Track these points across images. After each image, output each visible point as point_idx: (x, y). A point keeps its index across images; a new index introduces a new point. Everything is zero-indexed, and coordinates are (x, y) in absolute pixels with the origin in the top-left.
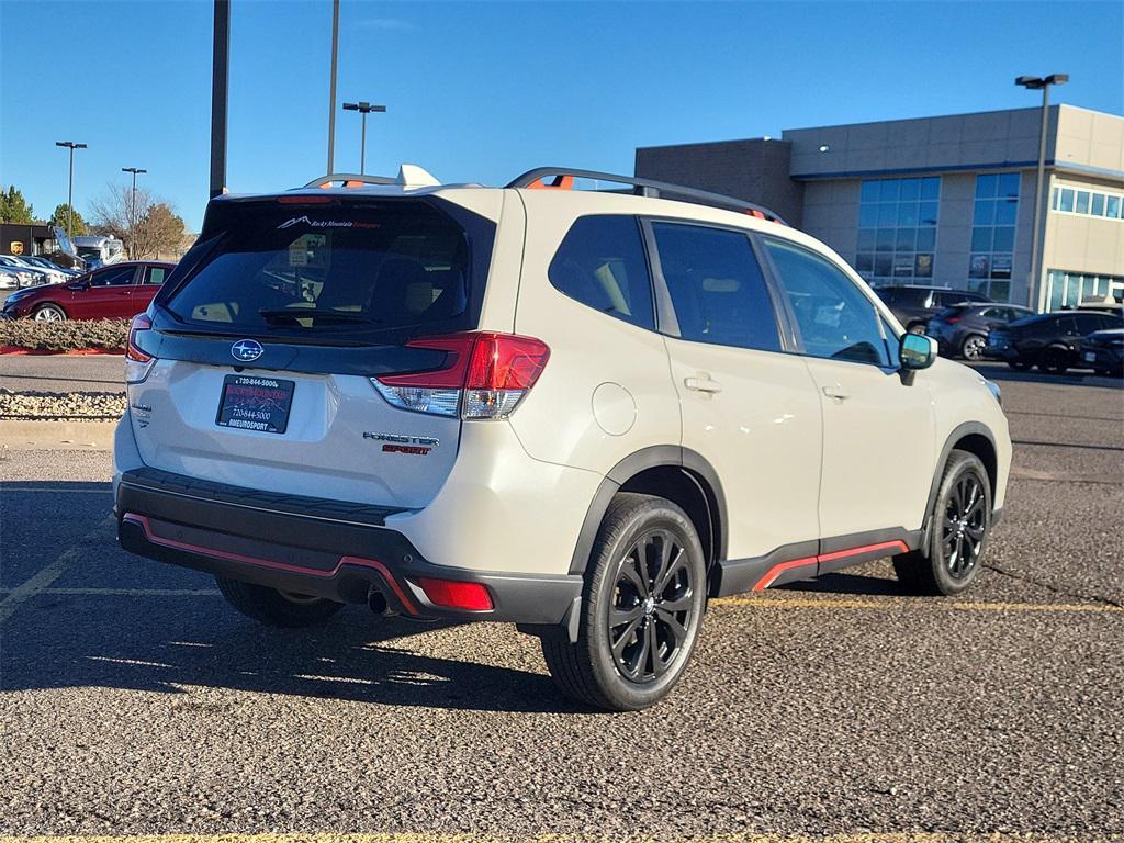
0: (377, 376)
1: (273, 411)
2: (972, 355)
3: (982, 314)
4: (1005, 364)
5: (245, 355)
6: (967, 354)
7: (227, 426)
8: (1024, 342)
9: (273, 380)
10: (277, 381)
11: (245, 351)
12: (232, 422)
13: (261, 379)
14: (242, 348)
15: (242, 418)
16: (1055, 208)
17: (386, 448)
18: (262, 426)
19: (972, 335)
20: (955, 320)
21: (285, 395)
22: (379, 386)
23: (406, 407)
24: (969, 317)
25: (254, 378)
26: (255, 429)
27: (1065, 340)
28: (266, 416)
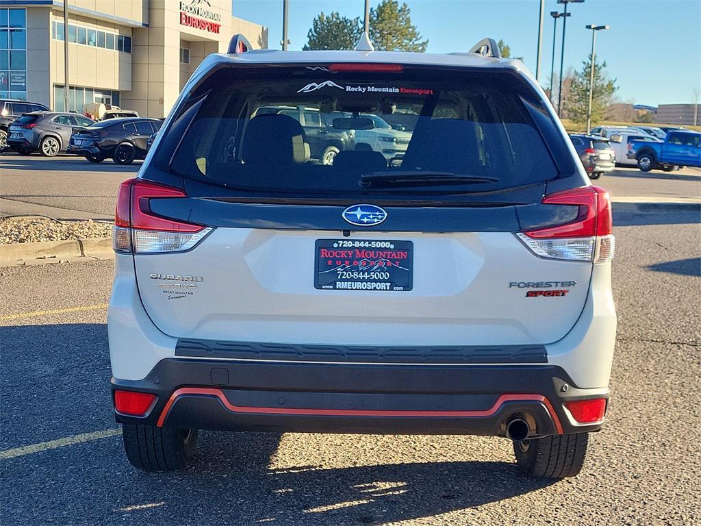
0: (525, 232)
1: (391, 270)
2: (48, 152)
3: (52, 120)
4: (84, 158)
5: (365, 220)
6: (45, 152)
7: (335, 288)
8: (103, 142)
9: (385, 241)
10: (391, 242)
11: (363, 216)
12: (338, 284)
13: (370, 242)
14: (359, 213)
15: (352, 280)
16: (54, 37)
17: (529, 294)
18: (383, 285)
19: (47, 136)
20: (32, 125)
21: (404, 255)
22: (525, 239)
23: (555, 257)
24: (43, 122)
25: (360, 241)
26: (375, 289)
27: (130, 139)
28: (385, 276)
